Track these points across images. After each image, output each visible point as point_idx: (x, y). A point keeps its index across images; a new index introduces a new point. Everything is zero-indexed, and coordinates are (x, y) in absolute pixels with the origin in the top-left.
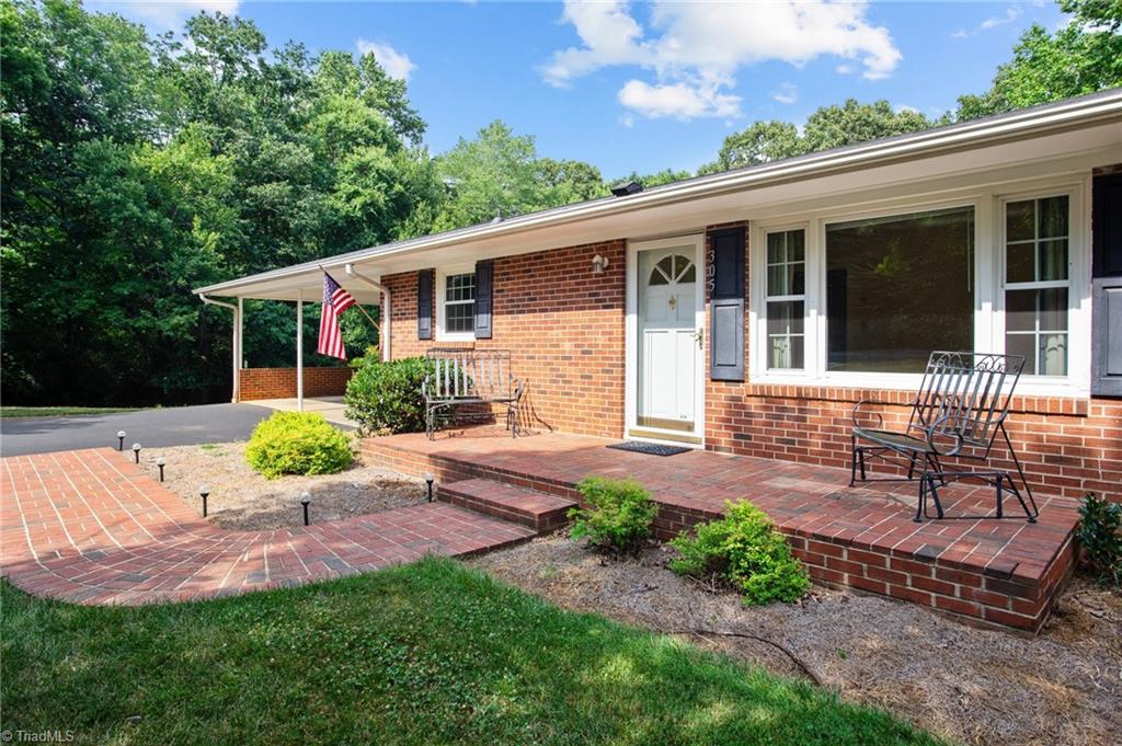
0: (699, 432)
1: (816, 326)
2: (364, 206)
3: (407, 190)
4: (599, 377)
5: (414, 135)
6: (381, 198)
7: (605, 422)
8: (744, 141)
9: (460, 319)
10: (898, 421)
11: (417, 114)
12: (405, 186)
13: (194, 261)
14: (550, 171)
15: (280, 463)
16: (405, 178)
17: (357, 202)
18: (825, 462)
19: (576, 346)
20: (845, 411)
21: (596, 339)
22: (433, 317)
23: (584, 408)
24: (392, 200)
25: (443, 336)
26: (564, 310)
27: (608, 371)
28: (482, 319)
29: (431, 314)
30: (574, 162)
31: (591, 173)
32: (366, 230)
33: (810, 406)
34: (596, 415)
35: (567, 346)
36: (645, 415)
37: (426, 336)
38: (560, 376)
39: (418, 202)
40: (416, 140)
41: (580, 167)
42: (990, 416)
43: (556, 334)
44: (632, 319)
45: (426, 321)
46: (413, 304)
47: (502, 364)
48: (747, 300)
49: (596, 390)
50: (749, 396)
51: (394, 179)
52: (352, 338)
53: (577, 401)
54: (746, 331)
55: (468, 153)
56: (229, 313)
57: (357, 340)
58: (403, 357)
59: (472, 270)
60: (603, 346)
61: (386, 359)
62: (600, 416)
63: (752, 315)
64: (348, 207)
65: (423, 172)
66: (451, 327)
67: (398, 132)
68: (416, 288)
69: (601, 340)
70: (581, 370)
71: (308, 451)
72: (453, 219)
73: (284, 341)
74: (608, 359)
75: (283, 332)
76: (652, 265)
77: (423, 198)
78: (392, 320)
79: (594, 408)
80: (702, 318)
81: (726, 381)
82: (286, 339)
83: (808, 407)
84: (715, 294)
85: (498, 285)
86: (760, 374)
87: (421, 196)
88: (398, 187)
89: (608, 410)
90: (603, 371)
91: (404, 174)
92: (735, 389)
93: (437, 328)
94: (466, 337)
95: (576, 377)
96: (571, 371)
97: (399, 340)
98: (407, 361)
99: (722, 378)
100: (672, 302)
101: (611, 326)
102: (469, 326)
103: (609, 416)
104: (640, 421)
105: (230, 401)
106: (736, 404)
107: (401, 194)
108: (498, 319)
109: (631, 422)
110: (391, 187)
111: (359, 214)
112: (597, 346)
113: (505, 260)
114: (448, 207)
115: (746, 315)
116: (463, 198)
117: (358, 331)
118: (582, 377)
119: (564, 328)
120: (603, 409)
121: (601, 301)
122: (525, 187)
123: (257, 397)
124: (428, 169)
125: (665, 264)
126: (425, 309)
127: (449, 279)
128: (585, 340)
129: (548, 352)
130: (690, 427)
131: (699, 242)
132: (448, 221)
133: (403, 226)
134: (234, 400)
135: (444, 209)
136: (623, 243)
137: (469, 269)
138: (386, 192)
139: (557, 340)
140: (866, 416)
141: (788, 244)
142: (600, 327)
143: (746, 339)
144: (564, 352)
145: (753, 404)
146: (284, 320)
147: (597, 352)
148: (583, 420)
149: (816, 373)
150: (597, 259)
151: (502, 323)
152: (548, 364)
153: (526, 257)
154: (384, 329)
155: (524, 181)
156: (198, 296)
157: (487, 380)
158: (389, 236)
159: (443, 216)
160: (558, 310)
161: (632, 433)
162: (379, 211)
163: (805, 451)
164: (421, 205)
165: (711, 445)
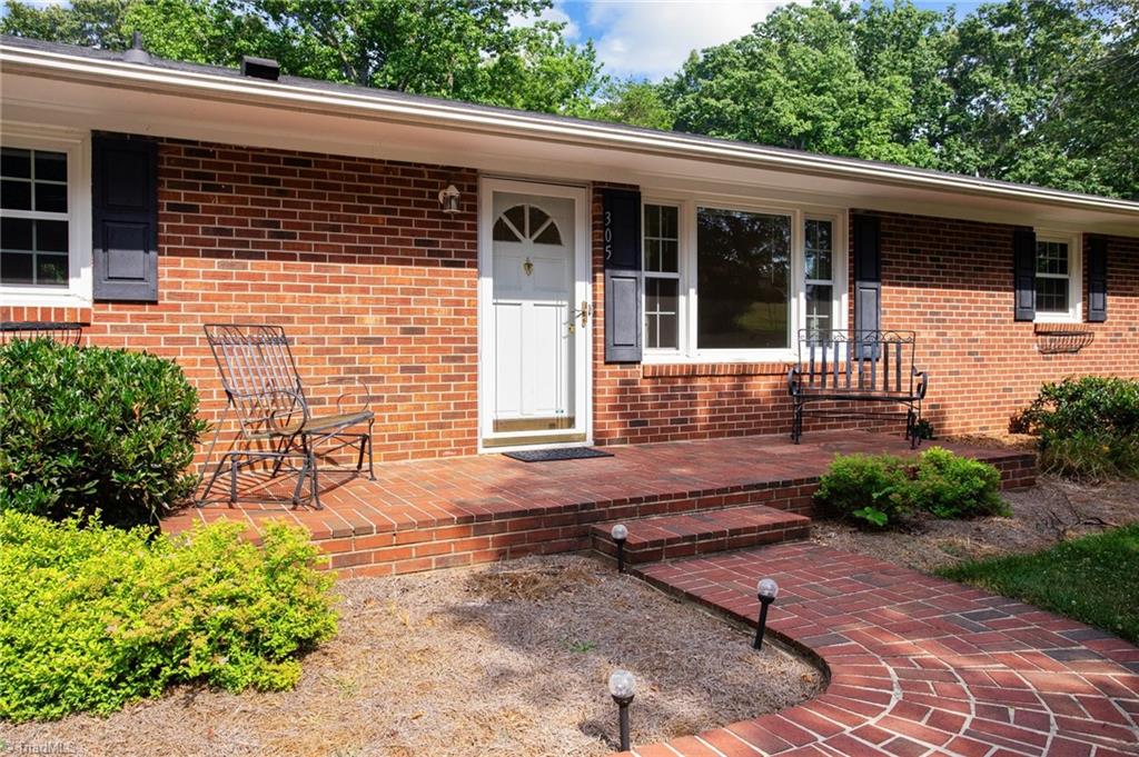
4: (438, 368)
7: (450, 435)
10: (761, 387)
18: (712, 435)
19: (389, 321)
20: (727, 384)
21: (430, 311)
23: (409, 418)
26: (361, 261)
27: (454, 359)
33: (700, 382)
34: (431, 426)
35: (372, 321)
36: (506, 416)
38: (357, 371)
42: (811, 379)
43: (344, 300)
44: (487, 283)
49: (431, 388)
50: (645, 377)
53: (395, 408)
60: (445, 321)
62: (441, 426)
69: (442, 313)
70: (401, 360)
74: (454, 340)
79: (427, 416)
80: (584, 291)
81: (621, 363)
83: (698, 384)
84: (610, 262)
89: (454, 415)
90: (446, 359)
92: (630, 372)
95: (390, 370)
96: (380, 361)
99: (614, 360)
100: (529, 265)
101: (458, 293)
103: (456, 425)
106: (627, 386)
109: (488, 430)
112: (434, 321)
118: (404, 370)
119: (365, 291)
120: (445, 416)
121: (440, 254)
125: (517, 214)
128: (409, 311)
129: (327, 331)
136: (476, 175)
139: (349, 310)
140: (741, 387)
141: (662, 219)
142: (439, 293)
144: (366, 331)
145: (647, 386)
147: (432, 331)
148: (407, 437)
149: (688, 351)
150: (454, 191)
152: (328, 351)
160: (352, 260)
161: (486, 445)
163: (695, 428)
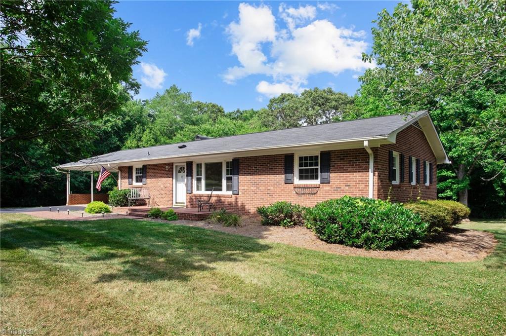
0: (185, 205)
1: (203, 182)
2: (112, 127)
3: (131, 119)
4: (168, 193)
5: (135, 90)
6: (120, 123)
8: (277, 102)
9: (139, 180)
10: (214, 200)
11: (136, 81)
12: (130, 117)
13: (38, 152)
14: (200, 106)
15: (95, 211)
16: (131, 114)
17: (109, 124)
22: (132, 179)
24: (124, 124)
25: (135, 184)
27: (170, 192)
28: (144, 180)
29: (132, 178)
30: (211, 103)
31: (219, 109)
32: (113, 137)
33: (202, 198)
34: (167, 202)
35: (162, 186)
36: (178, 201)
37: (130, 184)
39: (137, 124)
40: (137, 92)
41: (214, 106)
43: (160, 183)
44: (174, 180)
45: (130, 180)
46: (127, 175)
47: (147, 191)
48: (192, 177)
49: (167, 196)
51: (125, 115)
52: (107, 183)
53: (164, 199)
54: (192, 183)
55: (160, 100)
56: (65, 175)
57: (109, 184)
58: (124, 189)
59: (142, 167)
61: (120, 189)
63: (194, 180)
64: (104, 127)
65: (138, 111)
66: (137, 181)
67: (128, 89)
68: (127, 171)
69: (169, 185)
71: (101, 208)
72: (152, 132)
73: (77, 185)
74: (170, 189)
75: (76, 181)
76: (178, 169)
77: (139, 122)
78: (121, 179)
79: (167, 200)
80: (186, 180)
82: (78, 184)
84: (187, 176)
85: (148, 171)
86: (195, 192)
87: (137, 122)
88: (128, 118)
89: (169, 201)
91: (130, 112)
92: (190, 195)
93: (133, 181)
94: (140, 184)
96: (162, 192)
97: (123, 184)
98: (125, 190)
99: (189, 193)
100: (182, 177)
101: (170, 182)
102: (141, 181)
104: (176, 203)
105: (65, 205)
106: (191, 198)
107: (128, 121)
108: (147, 180)
109: (174, 203)
110: (124, 118)
111: (110, 130)
112: (167, 186)
113: (149, 165)
114: (150, 127)
115: (192, 180)
116: (158, 121)
117: (109, 181)
118: (165, 193)
121: (168, 176)
122: (186, 116)
123: (75, 204)
124: (141, 110)
125: (181, 168)
126: (130, 177)
127: (137, 169)
128: (165, 185)
129: (158, 188)
130: (184, 203)
131: (185, 164)
132: (150, 133)
133: (130, 135)
134: (67, 205)
135: (148, 128)
136: (173, 163)
137: (141, 167)
138: (122, 120)
139: (160, 185)
141: (199, 166)
142: (168, 182)
143: (192, 185)
144: (161, 188)
145: (193, 197)
146: (77, 176)
147: (167, 188)
149: (203, 192)
150: (167, 167)
151: (149, 181)
152: (158, 190)
153: (154, 165)
154: (119, 181)
155: (186, 113)
156: (54, 169)
157: (143, 194)
158: (124, 139)
159: (148, 131)
161: (175, 205)
162: (119, 128)
164: (138, 126)
165: (187, 207)
